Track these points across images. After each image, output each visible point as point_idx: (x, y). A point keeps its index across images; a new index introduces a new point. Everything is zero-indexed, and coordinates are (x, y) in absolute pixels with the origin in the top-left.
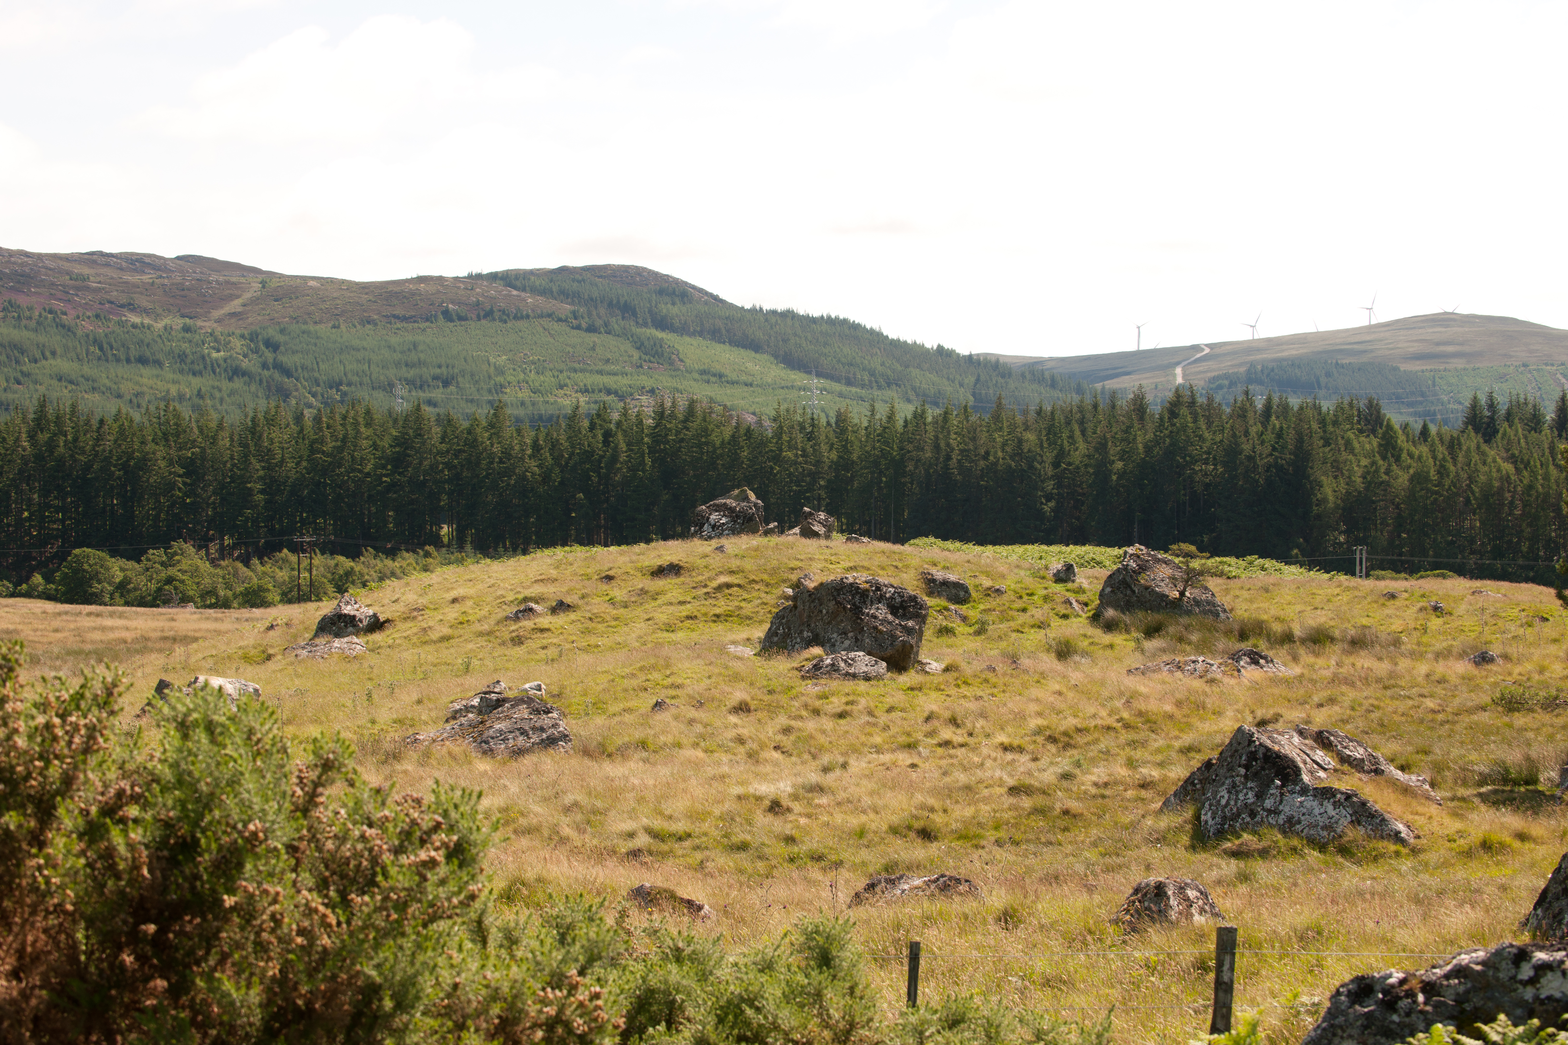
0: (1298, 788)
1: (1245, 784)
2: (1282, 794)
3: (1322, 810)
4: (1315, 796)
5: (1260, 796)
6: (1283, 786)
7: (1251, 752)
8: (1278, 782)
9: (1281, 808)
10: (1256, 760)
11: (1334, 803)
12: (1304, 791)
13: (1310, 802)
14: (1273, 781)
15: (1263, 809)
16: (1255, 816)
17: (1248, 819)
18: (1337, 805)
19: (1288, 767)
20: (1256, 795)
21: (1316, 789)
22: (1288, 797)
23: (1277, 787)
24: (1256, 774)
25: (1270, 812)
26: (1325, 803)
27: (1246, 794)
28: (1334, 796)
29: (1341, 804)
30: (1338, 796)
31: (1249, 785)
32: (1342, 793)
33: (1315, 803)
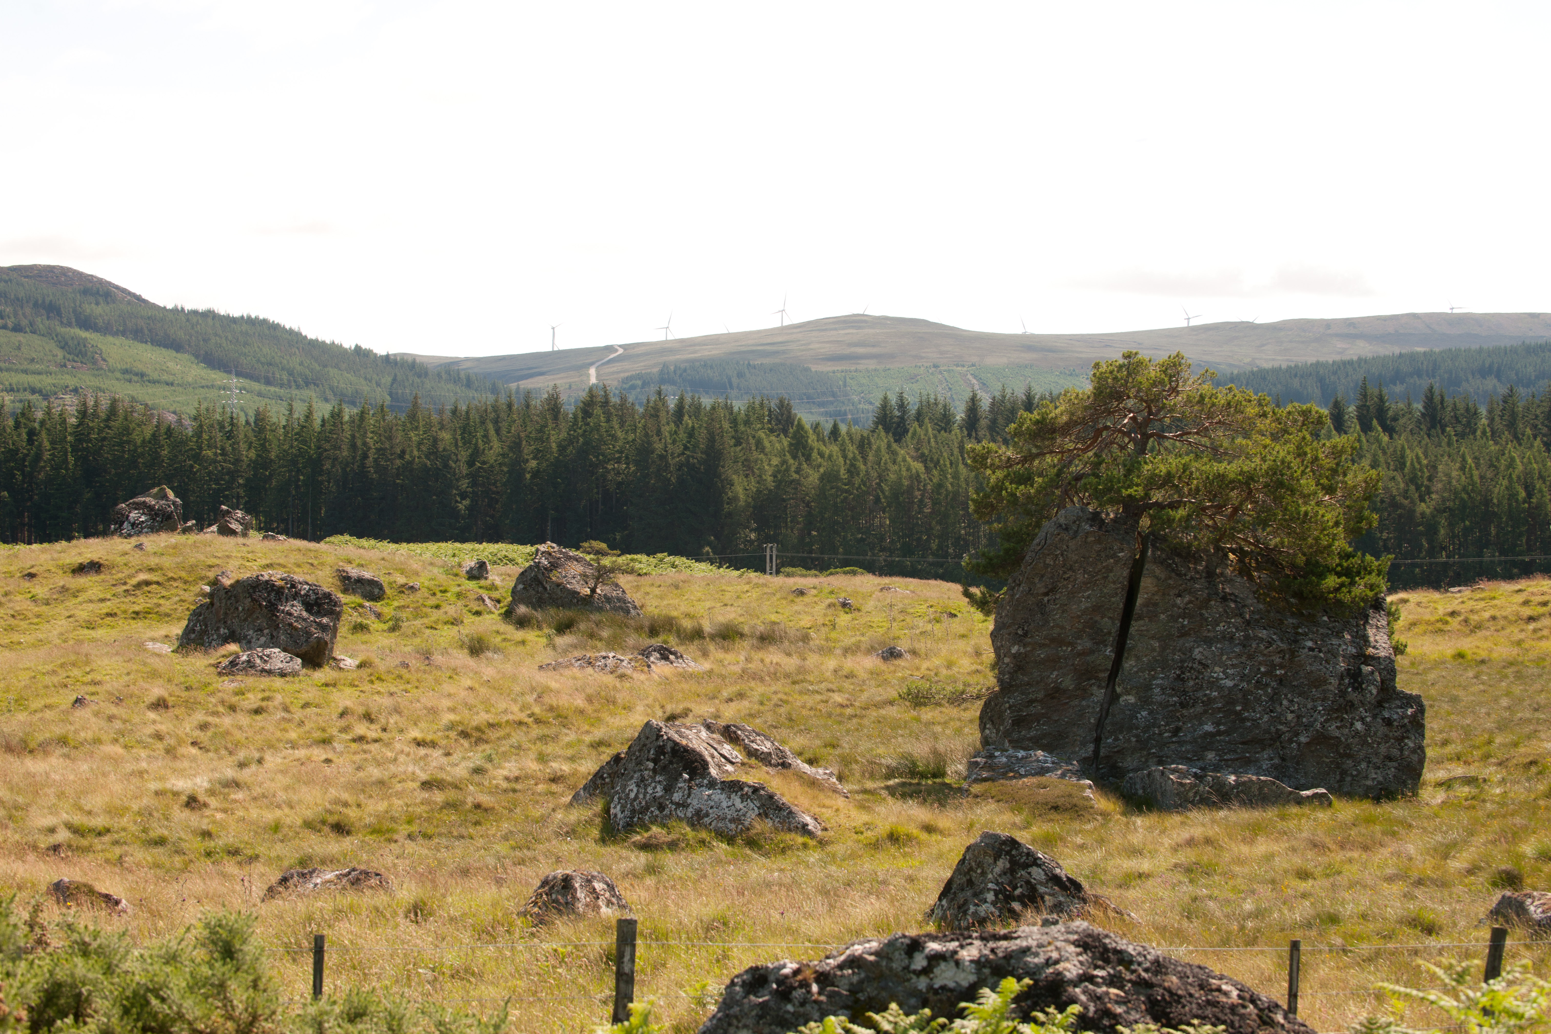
0: (705, 781)
1: (653, 778)
2: (690, 788)
3: (730, 803)
4: (723, 789)
5: (669, 789)
6: (691, 779)
7: (660, 747)
8: (686, 776)
9: (689, 801)
10: (664, 754)
11: (742, 797)
12: (712, 784)
13: (718, 796)
14: (681, 775)
15: (672, 802)
16: (664, 809)
17: (657, 812)
18: (744, 798)
19: (696, 761)
20: (665, 789)
21: (723, 782)
22: (696, 790)
23: (685, 781)
24: (664, 768)
25: (678, 805)
26: (733, 796)
27: (655, 788)
28: (742, 789)
29: (749, 797)
30: (746, 789)
31: (658, 778)
32: (750, 786)
33: (723, 796)
